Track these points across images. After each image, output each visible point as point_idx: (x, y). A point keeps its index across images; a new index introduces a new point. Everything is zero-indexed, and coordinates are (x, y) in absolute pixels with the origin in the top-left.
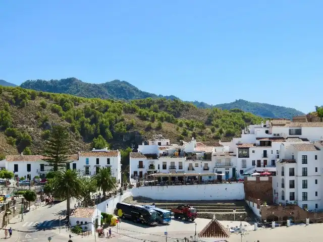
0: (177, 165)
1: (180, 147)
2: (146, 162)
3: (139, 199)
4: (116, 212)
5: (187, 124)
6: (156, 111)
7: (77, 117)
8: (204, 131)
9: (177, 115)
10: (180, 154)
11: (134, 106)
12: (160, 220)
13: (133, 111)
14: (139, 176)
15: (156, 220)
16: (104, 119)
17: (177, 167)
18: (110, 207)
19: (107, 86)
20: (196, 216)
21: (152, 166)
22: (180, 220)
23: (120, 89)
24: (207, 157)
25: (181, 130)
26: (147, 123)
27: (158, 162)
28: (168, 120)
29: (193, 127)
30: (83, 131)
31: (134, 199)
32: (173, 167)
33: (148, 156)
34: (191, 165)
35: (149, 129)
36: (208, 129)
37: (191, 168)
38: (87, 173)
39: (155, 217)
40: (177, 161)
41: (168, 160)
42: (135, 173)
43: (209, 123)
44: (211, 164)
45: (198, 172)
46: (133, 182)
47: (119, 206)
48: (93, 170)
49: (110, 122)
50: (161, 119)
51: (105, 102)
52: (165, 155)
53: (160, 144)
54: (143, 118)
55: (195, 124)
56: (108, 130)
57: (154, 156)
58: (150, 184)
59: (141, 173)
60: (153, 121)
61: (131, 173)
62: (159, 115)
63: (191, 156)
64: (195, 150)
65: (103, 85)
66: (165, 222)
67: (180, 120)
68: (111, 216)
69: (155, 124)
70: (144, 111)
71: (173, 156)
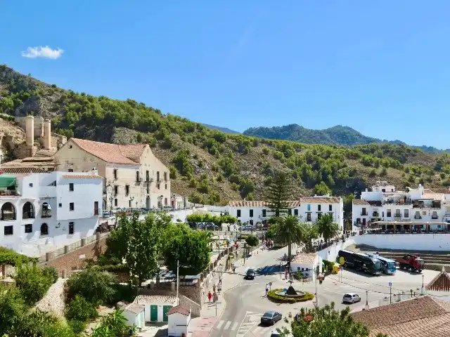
0: (402, 213)
1: (406, 194)
2: (370, 209)
3: (363, 247)
4: (338, 260)
5: (414, 170)
6: (380, 156)
7: (299, 164)
8: (433, 178)
9: (404, 161)
10: (406, 201)
11: (357, 151)
12: (384, 270)
13: (356, 156)
14: (361, 223)
15: (380, 270)
16: (326, 165)
17: (403, 215)
18: (332, 254)
19: (329, 131)
20: (424, 267)
21: (375, 214)
22: (406, 271)
23: (343, 135)
24: (436, 205)
25: (408, 177)
26: (371, 169)
27: (382, 210)
28: (393, 166)
29: (420, 173)
30: (305, 177)
31: (357, 247)
32: (398, 215)
33: (372, 203)
34: (418, 213)
35: (372, 175)
36: (437, 176)
37: (418, 217)
38: (309, 219)
39: (379, 266)
40: (402, 208)
41: (393, 208)
42: (358, 220)
43: (438, 169)
44: (440, 212)
45: (426, 220)
46: (355, 229)
47: (341, 253)
48: (314, 216)
49: (332, 168)
50: (386, 165)
51: (326, 148)
52: (390, 202)
53: (384, 191)
54: (367, 164)
55: (423, 170)
56: (330, 176)
57: (378, 203)
58: (374, 232)
59: (364, 220)
60: (377, 166)
61: (354, 220)
62: (384, 161)
63: (417, 204)
64: (423, 197)
65: (324, 131)
66: (389, 272)
67: (406, 166)
68: (333, 264)
69: (380, 170)
70: (368, 157)
71: (399, 203)
